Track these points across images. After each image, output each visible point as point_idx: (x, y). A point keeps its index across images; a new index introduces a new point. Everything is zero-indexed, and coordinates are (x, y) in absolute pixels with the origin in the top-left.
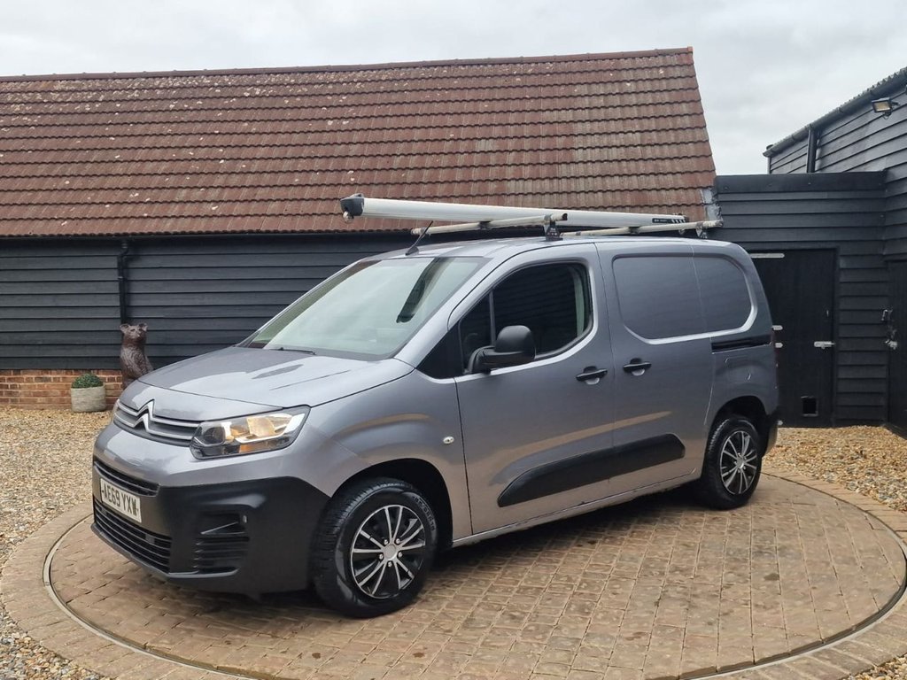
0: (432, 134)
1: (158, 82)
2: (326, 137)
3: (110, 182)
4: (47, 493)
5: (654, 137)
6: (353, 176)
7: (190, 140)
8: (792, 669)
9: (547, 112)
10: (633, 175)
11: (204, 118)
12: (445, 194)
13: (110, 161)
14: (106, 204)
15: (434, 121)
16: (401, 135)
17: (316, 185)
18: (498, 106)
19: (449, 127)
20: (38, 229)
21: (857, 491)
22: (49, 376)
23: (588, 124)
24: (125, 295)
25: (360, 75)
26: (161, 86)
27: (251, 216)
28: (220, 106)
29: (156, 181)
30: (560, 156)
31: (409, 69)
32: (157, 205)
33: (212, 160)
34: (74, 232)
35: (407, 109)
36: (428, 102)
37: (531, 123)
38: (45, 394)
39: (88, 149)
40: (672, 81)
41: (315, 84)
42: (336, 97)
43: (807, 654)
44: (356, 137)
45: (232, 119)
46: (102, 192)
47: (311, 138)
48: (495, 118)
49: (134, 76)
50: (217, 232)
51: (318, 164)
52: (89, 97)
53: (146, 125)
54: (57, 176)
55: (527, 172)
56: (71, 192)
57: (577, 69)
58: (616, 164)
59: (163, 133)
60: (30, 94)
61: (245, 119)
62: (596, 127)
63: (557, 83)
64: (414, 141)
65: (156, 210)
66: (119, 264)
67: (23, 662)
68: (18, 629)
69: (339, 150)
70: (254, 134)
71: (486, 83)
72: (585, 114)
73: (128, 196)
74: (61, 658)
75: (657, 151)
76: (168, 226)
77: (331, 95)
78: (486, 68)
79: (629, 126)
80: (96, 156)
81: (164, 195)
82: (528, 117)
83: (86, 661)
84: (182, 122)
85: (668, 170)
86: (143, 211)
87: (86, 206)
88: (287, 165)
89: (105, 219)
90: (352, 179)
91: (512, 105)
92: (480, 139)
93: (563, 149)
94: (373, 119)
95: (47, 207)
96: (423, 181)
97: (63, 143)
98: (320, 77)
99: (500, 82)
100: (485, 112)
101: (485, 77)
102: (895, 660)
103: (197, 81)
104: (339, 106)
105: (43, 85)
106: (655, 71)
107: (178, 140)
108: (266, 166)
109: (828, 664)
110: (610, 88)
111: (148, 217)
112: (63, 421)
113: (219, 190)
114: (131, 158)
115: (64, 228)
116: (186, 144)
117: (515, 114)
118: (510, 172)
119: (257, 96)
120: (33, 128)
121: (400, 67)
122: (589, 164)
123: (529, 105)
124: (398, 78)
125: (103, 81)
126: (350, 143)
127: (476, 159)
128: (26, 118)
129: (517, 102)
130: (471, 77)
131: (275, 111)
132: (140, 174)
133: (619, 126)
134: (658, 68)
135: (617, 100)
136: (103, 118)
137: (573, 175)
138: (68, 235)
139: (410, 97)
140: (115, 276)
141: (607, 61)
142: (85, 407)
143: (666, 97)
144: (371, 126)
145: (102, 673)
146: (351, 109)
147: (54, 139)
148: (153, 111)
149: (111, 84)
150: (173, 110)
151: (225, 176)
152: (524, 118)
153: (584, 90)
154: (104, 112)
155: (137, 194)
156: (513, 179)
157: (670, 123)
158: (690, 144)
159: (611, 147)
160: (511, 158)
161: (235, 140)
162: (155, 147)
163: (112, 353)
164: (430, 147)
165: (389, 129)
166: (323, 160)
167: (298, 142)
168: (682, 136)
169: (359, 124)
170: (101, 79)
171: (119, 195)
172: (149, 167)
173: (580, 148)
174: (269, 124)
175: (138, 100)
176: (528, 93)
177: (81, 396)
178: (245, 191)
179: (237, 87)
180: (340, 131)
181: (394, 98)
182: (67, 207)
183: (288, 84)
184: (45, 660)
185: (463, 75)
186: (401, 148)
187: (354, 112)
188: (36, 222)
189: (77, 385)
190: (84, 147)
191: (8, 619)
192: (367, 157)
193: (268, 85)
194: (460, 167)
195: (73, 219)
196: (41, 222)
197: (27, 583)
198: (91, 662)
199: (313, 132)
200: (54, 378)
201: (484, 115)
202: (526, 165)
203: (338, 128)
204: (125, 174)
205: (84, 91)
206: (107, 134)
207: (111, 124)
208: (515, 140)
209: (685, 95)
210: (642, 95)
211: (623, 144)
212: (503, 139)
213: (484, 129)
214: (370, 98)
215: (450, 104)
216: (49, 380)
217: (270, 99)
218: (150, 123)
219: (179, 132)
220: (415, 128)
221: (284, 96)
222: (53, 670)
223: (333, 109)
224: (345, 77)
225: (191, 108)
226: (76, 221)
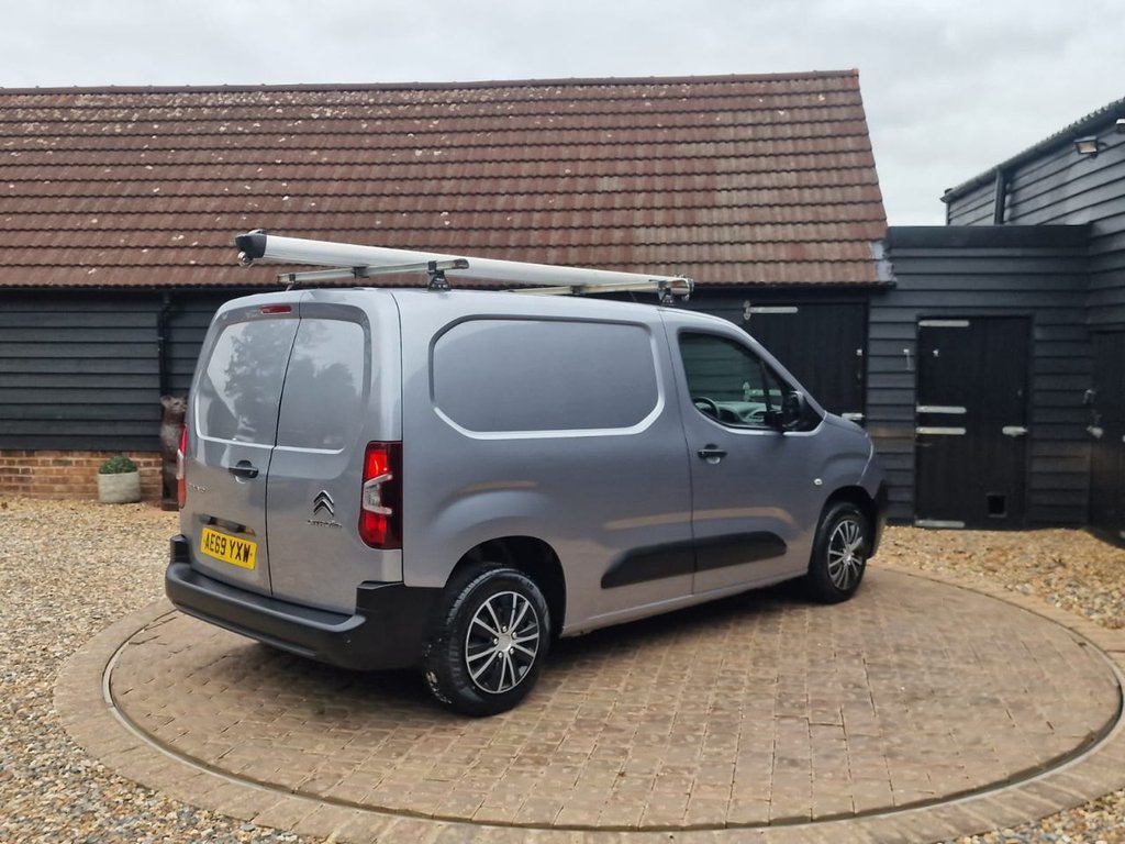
0: (544, 168)
1: (205, 99)
2: (413, 171)
3: (148, 221)
4: (88, 600)
5: (813, 178)
6: (447, 218)
7: (246, 171)
9: (683, 145)
10: (788, 223)
11: (262, 144)
12: (562, 242)
13: (147, 196)
14: (143, 248)
15: (545, 152)
16: (506, 169)
17: (401, 229)
18: (624, 136)
19: (565, 161)
20: (59, 278)
21: (1058, 605)
22: (69, 459)
23: (733, 161)
24: (166, 359)
25: (454, 94)
26: (209, 104)
28: (282, 129)
29: (204, 221)
30: (699, 198)
31: (515, 89)
32: (206, 251)
33: (273, 196)
34: (103, 282)
35: (512, 137)
36: (538, 129)
37: (664, 158)
38: (65, 481)
39: (120, 180)
40: (835, 110)
41: (398, 105)
42: (425, 120)
44: (450, 170)
45: (297, 145)
46: (137, 234)
47: (394, 171)
48: (620, 151)
49: (175, 91)
51: (404, 203)
52: (119, 116)
53: (191, 151)
54: (81, 212)
55: (659, 217)
56: (99, 233)
57: (720, 93)
58: (767, 209)
59: (213, 161)
60: (46, 110)
61: (313, 146)
62: (743, 164)
63: (695, 109)
64: (521, 177)
65: (205, 257)
66: (159, 322)
67: (100, 793)
68: (87, 756)
69: (429, 186)
70: (324, 165)
71: (609, 106)
72: (730, 148)
73: (169, 239)
74: (145, 788)
75: (817, 195)
76: (220, 277)
77: (419, 119)
78: (608, 89)
79: (783, 163)
80: (130, 188)
81: (215, 239)
82: (660, 150)
83: (175, 791)
84: (235, 148)
85: (831, 217)
86: (189, 257)
87: (117, 252)
88: (365, 203)
89: (142, 266)
91: (641, 135)
92: (602, 177)
93: (704, 190)
94: (471, 149)
95: (70, 250)
96: (534, 225)
97: (88, 172)
98: (405, 96)
99: (626, 106)
100: (608, 143)
101: (608, 100)
102: (1112, 793)
103: (253, 98)
104: (429, 132)
105: (61, 100)
106: (813, 97)
107: (231, 171)
108: (340, 204)
110: (759, 116)
111: (196, 265)
112: (91, 515)
114: (173, 192)
115: (92, 277)
116: (241, 176)
117: (645, 146)
118: (639, 217)
119: (328, 118)
120: (50, 152)
121: (503, 85)
122: (735, 209)
123: (661, 135)
124: (501, 98)
125: (137, 96)
126: (443, 178)
127: (598, 201)
128: (41, 141)
129: (647, 131)
130: (591, 100)
131: (349, 137)
132: (185, 212)
133: (771, 163)
134: (818, 93)
135: (767, 132)
136: (137, 142)
137: (715, 222)
138: (97, 286)
139: (514, 122)
140: (154, 336)
141: (756, 84)
142: (116, 497)
143: (827, 129)
144: (469, 158)
145: (197, 805)
146: (444, 137)
147: (77, 167)
148: (199, 134)
149: (147, 99)
150: (224, 134)
151: (289, 216)
152: (655, 152)
153: (728, 118)
154: (138, 135)
155: (181, 237)
156: (643, 226)
157: (832, 161)
158: (857, 187)
159: (760, 189)
160: (639, 200)
162: (202, 179)
163: (150, 431)
164: (541, 185)
165: (490, 162)
166: (411, 198)
167: (379, 176)
168: (847, 177)
169: (454, 154)
170: (134, 94)
171: (158, 238)
172: (195, 204)
173: (724, 189)
174: (343, 152)
175: (179, 120)
176: (660, 121)
177: (109, 484)
179: (303, 106)
180: (431, 163)
181: (497, 123)
182: (95, 252)
183: (366, 104)
184: (126, 791)
185: (581, 97)
186: (505, 185)
187: (446, 139)
188: (57, 269)
189: (105, 471)
190: (114, 178)
191: (73, 745)
192: (464, 195)
193: (341, 104)
194: (578, 210)
195: (103, 266)
196: (63, 269)
197: (85, 703)
198: (182, 794)
199: (397, 164)
200: (77, 462)
201: (607, 147)
202: (658, 209)
203: (428, 160)
204: (166, 212)
205: (113, 108)
206: (142, 162)
207: (147, 149)
208: (644, 178)
209: (851, 128)
210: (798, 126)
211: (776, 185)
212: (631, 176)
213: (606, 163)
214: (467, 124)
215: (565, 132)
216: (69, 463)
217: (344, 121)
218: (196, 150)
219: (232, 160)
220: (523, 160)
221: (362, 118)
222: (139, 802)
223: (421, 136)
224: (437, 96)
225: (247, 131)
226: (107, 269)
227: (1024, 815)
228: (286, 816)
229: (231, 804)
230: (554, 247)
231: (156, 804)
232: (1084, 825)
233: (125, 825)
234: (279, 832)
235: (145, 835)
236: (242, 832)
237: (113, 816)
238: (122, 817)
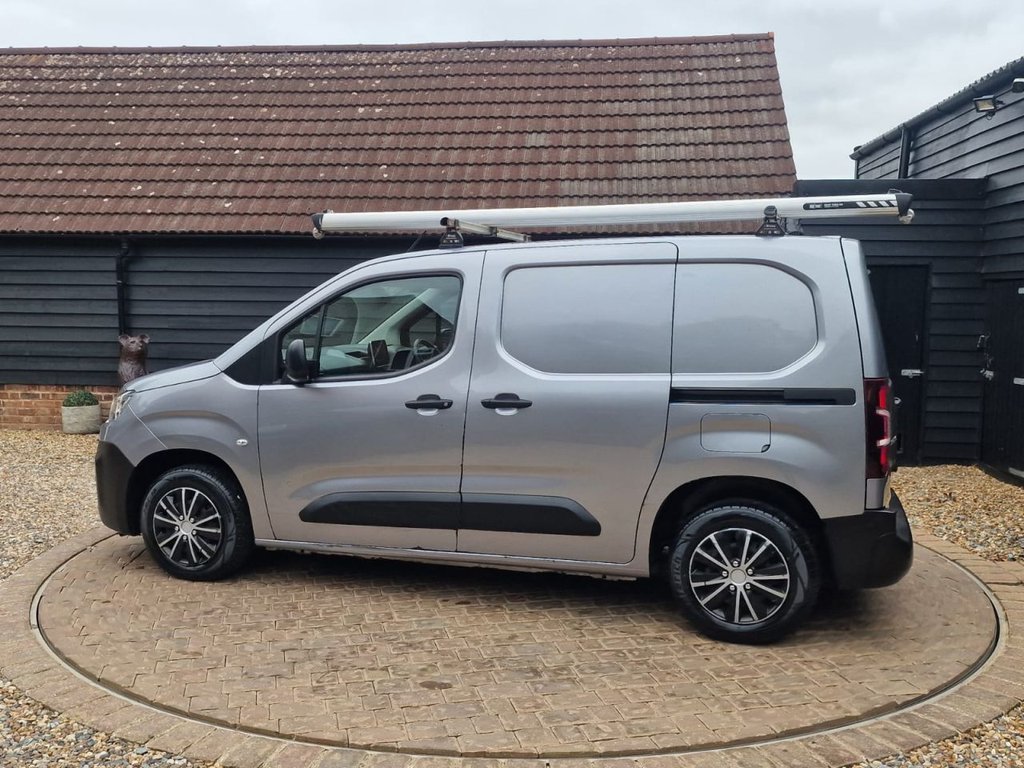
0: (477, 125)
1: (165, 59)
2: (356, 127)
3: (109, 173)
4: (34, 524)
5: (728, 135)
6: (386, 171)
7: (201, 127)
8: (867, 734)
9: (607, 104)
10: (703, 177)
11: (217, 102)
12: (491, 194)
13: (109, 149)
14: (104, 197)
15: (479, 110)
16: (441, 125)
17: (342, 181)
18: (552, 95)
19: (496, 118)
20: (26, 224)
21: (945, 537)
22: (37, 392)
23: (653, 118)
24: (124, 301)
25: (395, 56)
26: (168, 64)
27: (269, 215)
28: (235, 88)
29: (162, 172)
30: (620, 154)
31: (452, 51)
32: (162, 201)
33: (225, 150)
34: (67, 229)
35: (448, 96)
36: (472, 88)
37: (589, 115)
38: (32, 413)
39: (84, 134)
40: (749, 71)
41: (343, 66)
42: (367, 80)
43: (885, 718)
44: (390, 127)
45: (249, 103)
46: (99, 184)
47: (338, 127)
48: (548, 109)
49: (137, 52)
50: (230, 233)
51: (346, 157)
52: (86, 74)
53: (152, 108)
54: (48, 164)
55: (583, 171)
56: (64, 183)
57: (642, 55)
58: (683, 164)
59: (170, 117)
60: (18, 69)
61: (263, 104)
62: (662, 121)
63: (619, 70)
64: (455, 133)
65: (161, 205)
66: (119, 266)
67: (6, 714)
69: (370, 141)
70: (273, 121)
71: (538, 68)
72: (650, 107)
73: (129, 190)
74: (50, 710)
75: (731, 151)
76: (174, 225)
77: (362, 78)
78: (539, 51)
79: (700, 121)
80: (93, 142)
81: (171, 189)
82: (585, 109)
83: (78, 713)
84: (192, 105)
85: (743, 172)
86: (146, 206)
87: (80, 200)
88: (311, 157)
89: (102, 214)
90: (385, 176)
91: (568, 95)
92: (531, 133)
93: (625, 145)
94: (410, 107)
95: (37, 199)
96: (466, 178)
97: (55, 127)
98: (350, 58)
99: (554, 67)
100: (537, 102)
101: (538, 62)
102: (981, 725)
103: (209, 59)
104: (371, 91)
105: (33, 59)
106: (730, 59)
107: (186, 126)
108: (287, 158)
109: (908, 729)
110: (678, 77)
111: (152, 213)
112: (53, 444)
113: (233, 184)
114: (133, 146)
115: (56, 224)
116: (196, 131)
117: (571, 104)
118: (564, 171)
119: (278, 78)
120: (22, 108)
121: (441, 48)
122: (654, 164)
123: (586, 95)
124: (439, 60)
125: (102, 57)
126: (383, 134)
127: (526, 155)
128: (13, 97)
129: (574, 90)
130: (522, 62)
131: (298, 95)
132: (143, 164)
133: (688, 121)
134: (734, 56)
135: (686, 92)
136: (101, 99)
137: (635, 176)
138: (60, 232)
139: (451, 82)
140: (113, 280)
141: (677, 47)
142: (79, 428)
143: (742, 89)
144: (408, 115)
145: (96, 727)
146: (385, 95)
147: (46, 122)
148: (158, 92)
149: (111, 60)
150: (182, 92)
151: (240, 168)
152: (580, 109)
153: (650, 79)
154: (102, 92)
155: (139, 187)
156: (567, 179)
157: (745, 119)
158: (768, 144)
159: (678, 146)
160: (564, 155)
161: (252, 127)
162: (160, 134)
163: (109, 367)
164: (474, 141)
165: (427, 119)
166: (352, 153)
167: (324, 132)
168: (759, 134)
169: (394, 112)
170: (99, 54)
171: (119, 188)
172: (154, 157)
173: (644, 145)
174: (291, 110)
175: (141, 79)
176: (587, 81)
177: (71, 415)
178: (263, 186)
179: (255, 66)
180: (372, 119)
181: (434, 83)
182: (59, 200)
183: (314, 65)
184: (31, 712)
185: (512, 58)
187: (388, 98)
188: (24, 216)
189: (68, 403)
190: (80, 133)
192: (402, 150)
193: (290, 65)
194: (508, 164)
195: (66, 214)
196: (29, 217)
197: (11, 625)
198: (83, 715)
199: (341, 121)
200: (43, 395)
201: (536, 105)
202: (583, 163)
203: (370, 116)
204: (126, 164)
205: (80, 67)
206: (105, 118)
207: (110, 105)
208: (570, 135)
209: (763, 88)
210: (715, 86)
211: (692, 141)
212: (557, 132)
213: (534, 121)
214: (406, 83)
215: (497, 92)
216: (36, 396)
217: (293, 80)
218: (156, 106)
219: (188, 117)
220: (457, 118)
221: (309, 78)
222: (41, 724)
223: (364, 95)
224: (379, 58)
225: (202, 89)
226: (70, 216)
227: (893, 746)
228: (179, 739)
229: (129, 726)
230: (484, 199)
231: (57, 726)
232: (951, 757)
233: (24, 747)
234: (170, 755)
235: (41, 757)
236: (134, 755)
237: (14, 738)
238: (23, 738)
